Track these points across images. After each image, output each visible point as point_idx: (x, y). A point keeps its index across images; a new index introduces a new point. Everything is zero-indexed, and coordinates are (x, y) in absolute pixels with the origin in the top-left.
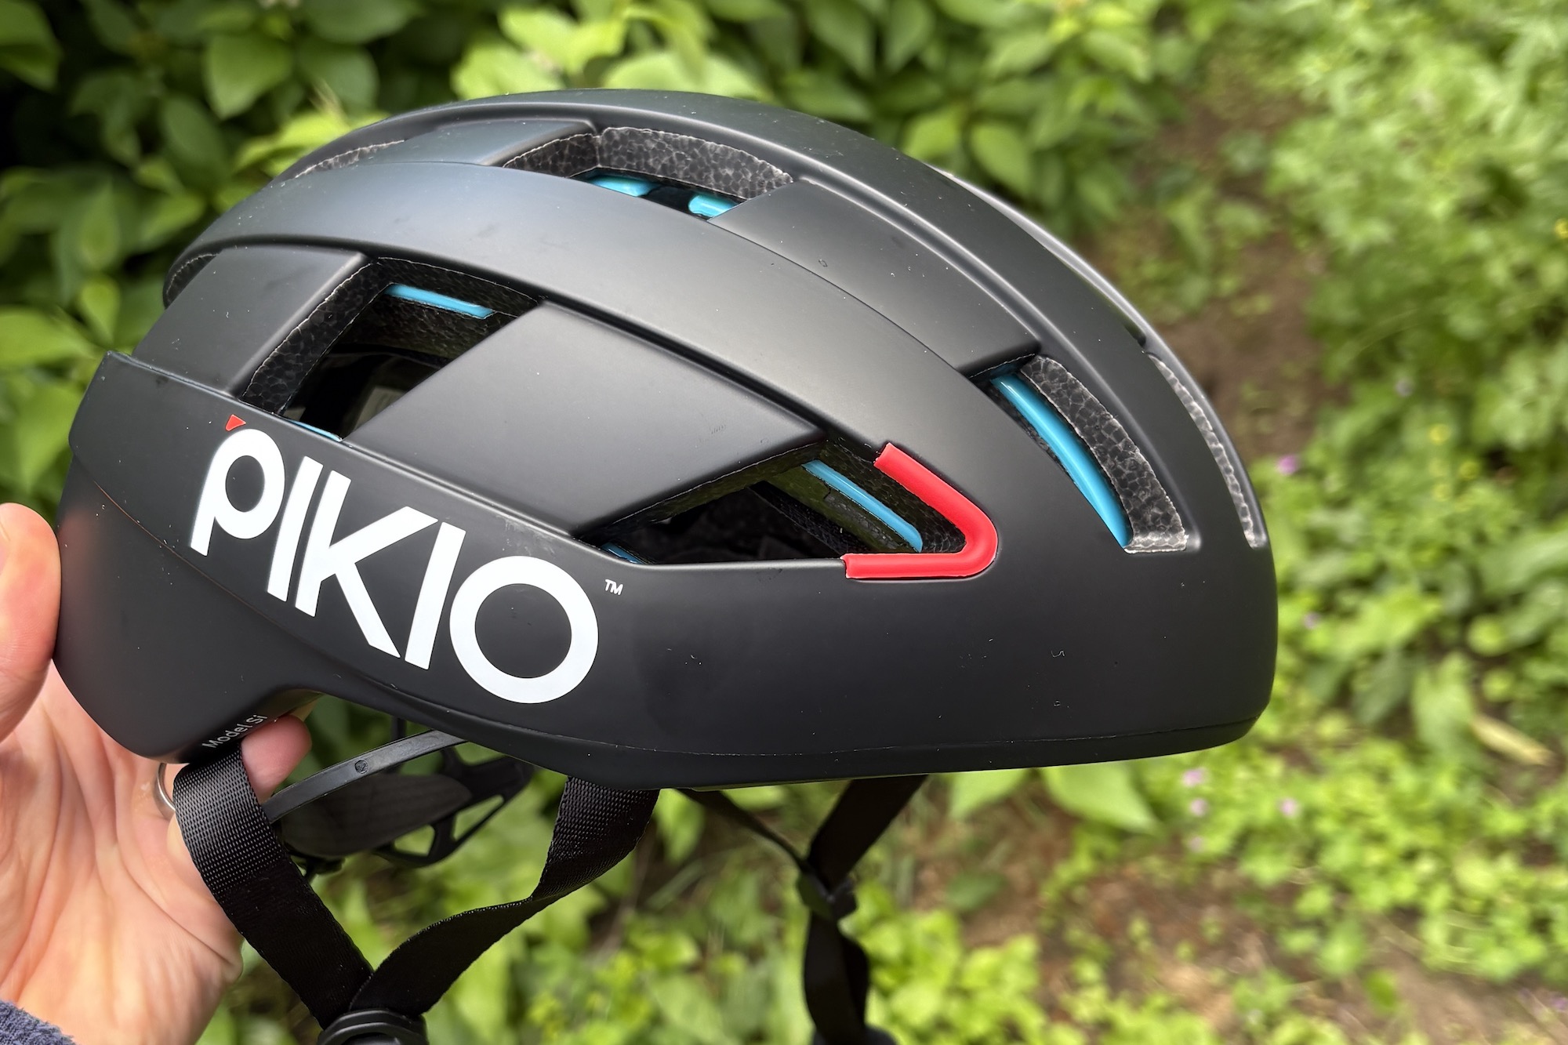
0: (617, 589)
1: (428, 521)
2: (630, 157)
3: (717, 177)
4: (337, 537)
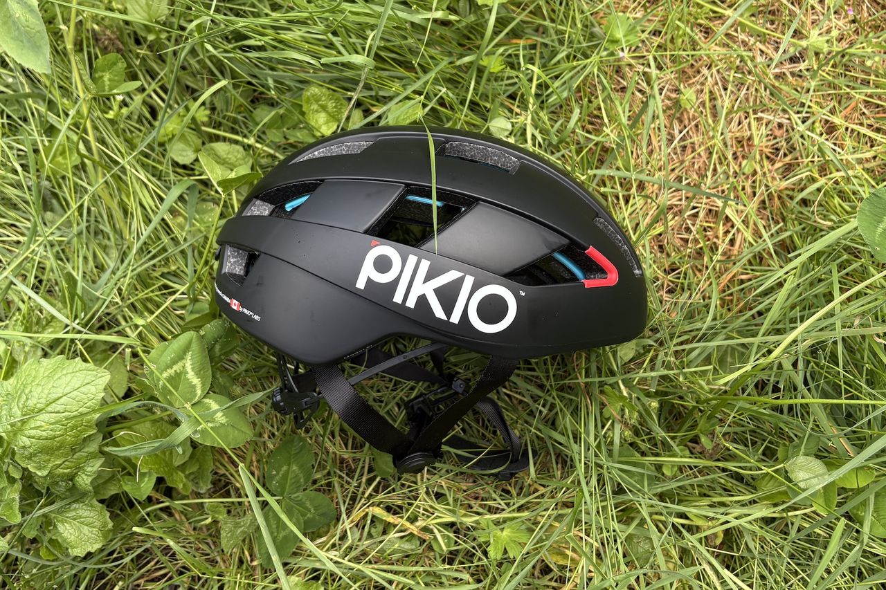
0: (523, 294)
1: (462, 274)
2: (459, 152)
3: (491, 160)
4: (425, 282)
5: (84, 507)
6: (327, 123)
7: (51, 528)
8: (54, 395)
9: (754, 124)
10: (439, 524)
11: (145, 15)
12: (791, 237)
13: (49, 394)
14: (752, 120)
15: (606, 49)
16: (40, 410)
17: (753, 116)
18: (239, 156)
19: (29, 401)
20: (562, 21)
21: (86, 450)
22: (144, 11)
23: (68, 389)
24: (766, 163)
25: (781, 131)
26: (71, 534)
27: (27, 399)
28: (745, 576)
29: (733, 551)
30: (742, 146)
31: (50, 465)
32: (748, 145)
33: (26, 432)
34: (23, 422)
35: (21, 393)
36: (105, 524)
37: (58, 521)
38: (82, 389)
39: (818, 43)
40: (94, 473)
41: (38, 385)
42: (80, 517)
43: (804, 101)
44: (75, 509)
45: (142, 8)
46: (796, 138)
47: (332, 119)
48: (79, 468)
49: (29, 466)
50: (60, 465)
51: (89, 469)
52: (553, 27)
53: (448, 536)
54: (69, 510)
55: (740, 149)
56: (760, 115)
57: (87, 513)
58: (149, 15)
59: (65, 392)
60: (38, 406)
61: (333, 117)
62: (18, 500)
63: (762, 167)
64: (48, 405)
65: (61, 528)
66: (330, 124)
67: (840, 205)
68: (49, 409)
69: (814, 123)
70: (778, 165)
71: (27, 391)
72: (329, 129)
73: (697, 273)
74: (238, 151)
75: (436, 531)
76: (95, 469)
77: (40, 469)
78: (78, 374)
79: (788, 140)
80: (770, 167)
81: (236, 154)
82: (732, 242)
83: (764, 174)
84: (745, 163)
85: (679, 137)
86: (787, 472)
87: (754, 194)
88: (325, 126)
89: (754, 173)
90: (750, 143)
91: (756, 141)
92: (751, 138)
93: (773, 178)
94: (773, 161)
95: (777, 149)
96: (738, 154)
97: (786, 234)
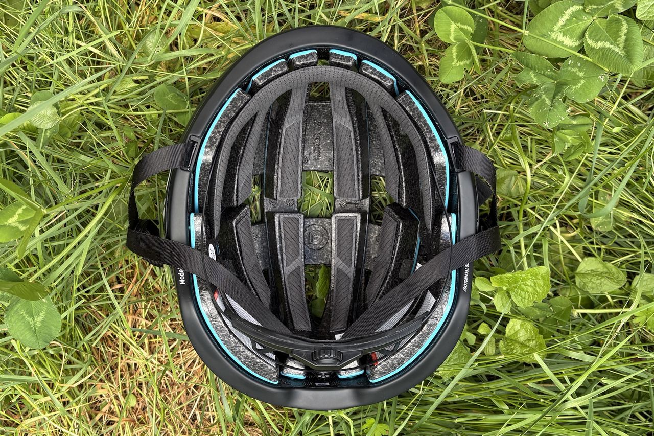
6: (516, 333)
12: (85, 336)
18: (590, 284)
24: (117, 410)
28: (84, 51)
29: (96, 69)
30: (138, 420)
32: (134, 421)
47: (512, 337)
55: (141, 416)
61: (512, 340)
63: (119, 404)
66: (513, 332)
70: (106, 408)
80: (112, 405)
81: (594, 286)
83: (117, 397)
84: (133, 402)
85: (195, 409)
86: (59, 113)
87: (122, 376)
88: (518, 327)
89: (125, 394)
90: (132, 424)
91: (127, 428)
92: (132, 429)
93: (109, 396)
94: (112, 412)
95: (110, 423)
96: (142, 412)
97: (88, 337)
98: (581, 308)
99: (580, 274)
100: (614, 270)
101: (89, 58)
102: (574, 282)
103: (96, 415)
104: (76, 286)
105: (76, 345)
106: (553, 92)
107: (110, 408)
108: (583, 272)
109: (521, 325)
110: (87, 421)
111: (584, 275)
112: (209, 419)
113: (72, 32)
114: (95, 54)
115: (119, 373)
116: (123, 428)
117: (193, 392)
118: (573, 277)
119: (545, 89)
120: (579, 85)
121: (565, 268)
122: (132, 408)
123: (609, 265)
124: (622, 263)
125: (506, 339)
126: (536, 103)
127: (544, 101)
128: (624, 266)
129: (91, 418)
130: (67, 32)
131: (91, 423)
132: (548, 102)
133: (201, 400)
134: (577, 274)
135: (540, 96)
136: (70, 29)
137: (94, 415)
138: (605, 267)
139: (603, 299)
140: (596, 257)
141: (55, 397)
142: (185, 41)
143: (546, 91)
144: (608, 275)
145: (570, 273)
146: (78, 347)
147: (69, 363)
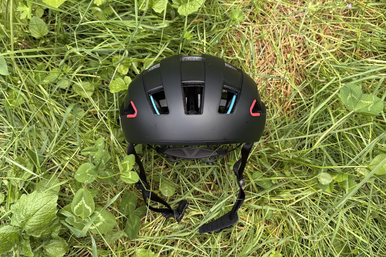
5: (55, 241)
6: (124, 69)
7: (44, 251)
8: (36, 208)
9: (290, 39)
10: (192, 216)
11: (39, 33)
12: (309, 84)
13: (35, 208)
14: (289, 37)
15: (231, 24)
16: (32, 215)
17: (289, 36)
18: (88, 86)
19: (27, 213)
20: (213, 13)
21: (53, 224)
22: (38, 32)
23: (42, 205)
24: (296, 53)
25: (301, 40)
26: (52, 252)
27: (26, 212)
28: (305, 215)
29: (299, 206)
30: (287, 48)
31: (41, 233)
32: (289, 48)
33: (29, 224)
34: (27, 221)
35: (23, 209)
36: (65, 245)
37: (46, 248)
38: (48, 204)
39: (312, 8)
40: (59, 231)
41: (29, 205)
42: (55, 245)
43: (308, 28)
44: (52, 242)
45: (37, 31)
46: (307, 44)
47: (126, 67)
48: (52, 231)
49: (32, 235)
50: (45, 232)
51: (56, 230)
52: (210, 16)
53: (196, 220)
54: (49, 243)
55: (286, 50)
56: (292, 35)
57: (57, 243)
58: (40, 33)
59: (41, 206)
60: (31, 214)
61: (126, 66)
62: (30, 247)
63: (295, 55)
64: (35, 213)
65: (47, 250)
66: (126, 69)
67: (326, 70)
68: (36, 214)
69: (313, 37)
70: (301, 54)
71: (25, 208)
72: (125, 71)
73: (275, 103)
74: (88, 84)
75: (191, 219)
76: (58, 230)
77: (37, 235)
78: (44, 198)
79: (304, 44)
80: (298, 55)
81: (87, 85)
82: (287, 88)
83: (296, 58)
84: (289, 55)
85: (262, 50)
86: (317, 179)
87: (293, 67)
88: (123, 71)
89: (292, 59)
90: (289, 47)
91: (292, 45)
92: (290, 45)
93: (300, 60)
94: (298, 53)
95: (300, 48)
96: (285, 51)
97: (307, 84)
98: (93, 77)
99: (92, 91)
100: (77, 92)
101: (303, 212)
102: (95, 88)
103: (305, 52)
104: (313, 103)
105: (313, 81)
106: (100, 166)
107: (299, 54)
108: (90, 92)
109: (122, 72)
110: (309, 49)
111: (90, 91)
112: (256, 45)
113: (310, 224)
114: (300, 213)
115: (295, 69)
116: (293, 45)
117: (262, 58)
118: (95, 90)
119: (103, 168)
120: (88, 170)
121: (98, 95)
122: (289, 53)
123: (79, 94)
124: (73, 94)
125: (128, 66)
126: (108, 161)
127: (105, 162)
128: (72, 93)
129: (307, 51)
130: (313, 225)
131: (307, 49)
132: (103, 161)
133: (259, 54)
134: (93, 92)
135: (106, 164)
136: (311, 226)
137: (306, 52)
138: (81, 93)
139: (83, 80)
140: (84, 98)
141: (323, 59)
142: (257, 217)
143: (102, 167)
144: (80, 89)
145: (96, 93)
146: (313, 80)
147: (316, 74)
